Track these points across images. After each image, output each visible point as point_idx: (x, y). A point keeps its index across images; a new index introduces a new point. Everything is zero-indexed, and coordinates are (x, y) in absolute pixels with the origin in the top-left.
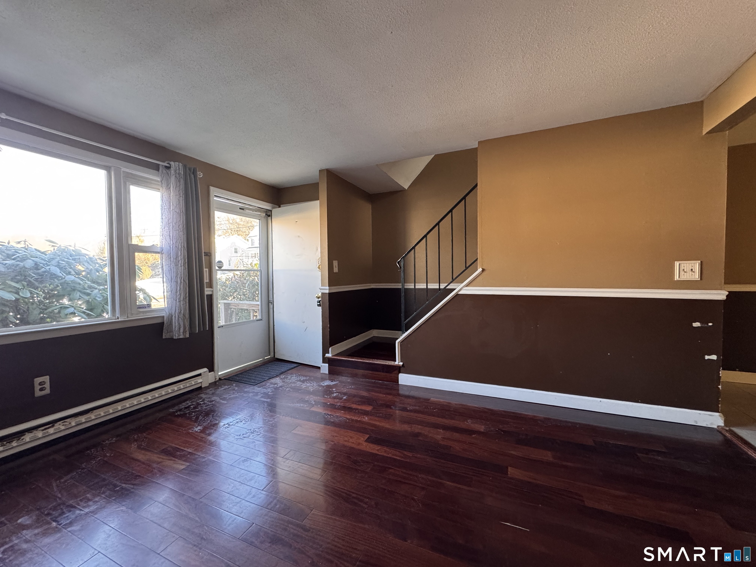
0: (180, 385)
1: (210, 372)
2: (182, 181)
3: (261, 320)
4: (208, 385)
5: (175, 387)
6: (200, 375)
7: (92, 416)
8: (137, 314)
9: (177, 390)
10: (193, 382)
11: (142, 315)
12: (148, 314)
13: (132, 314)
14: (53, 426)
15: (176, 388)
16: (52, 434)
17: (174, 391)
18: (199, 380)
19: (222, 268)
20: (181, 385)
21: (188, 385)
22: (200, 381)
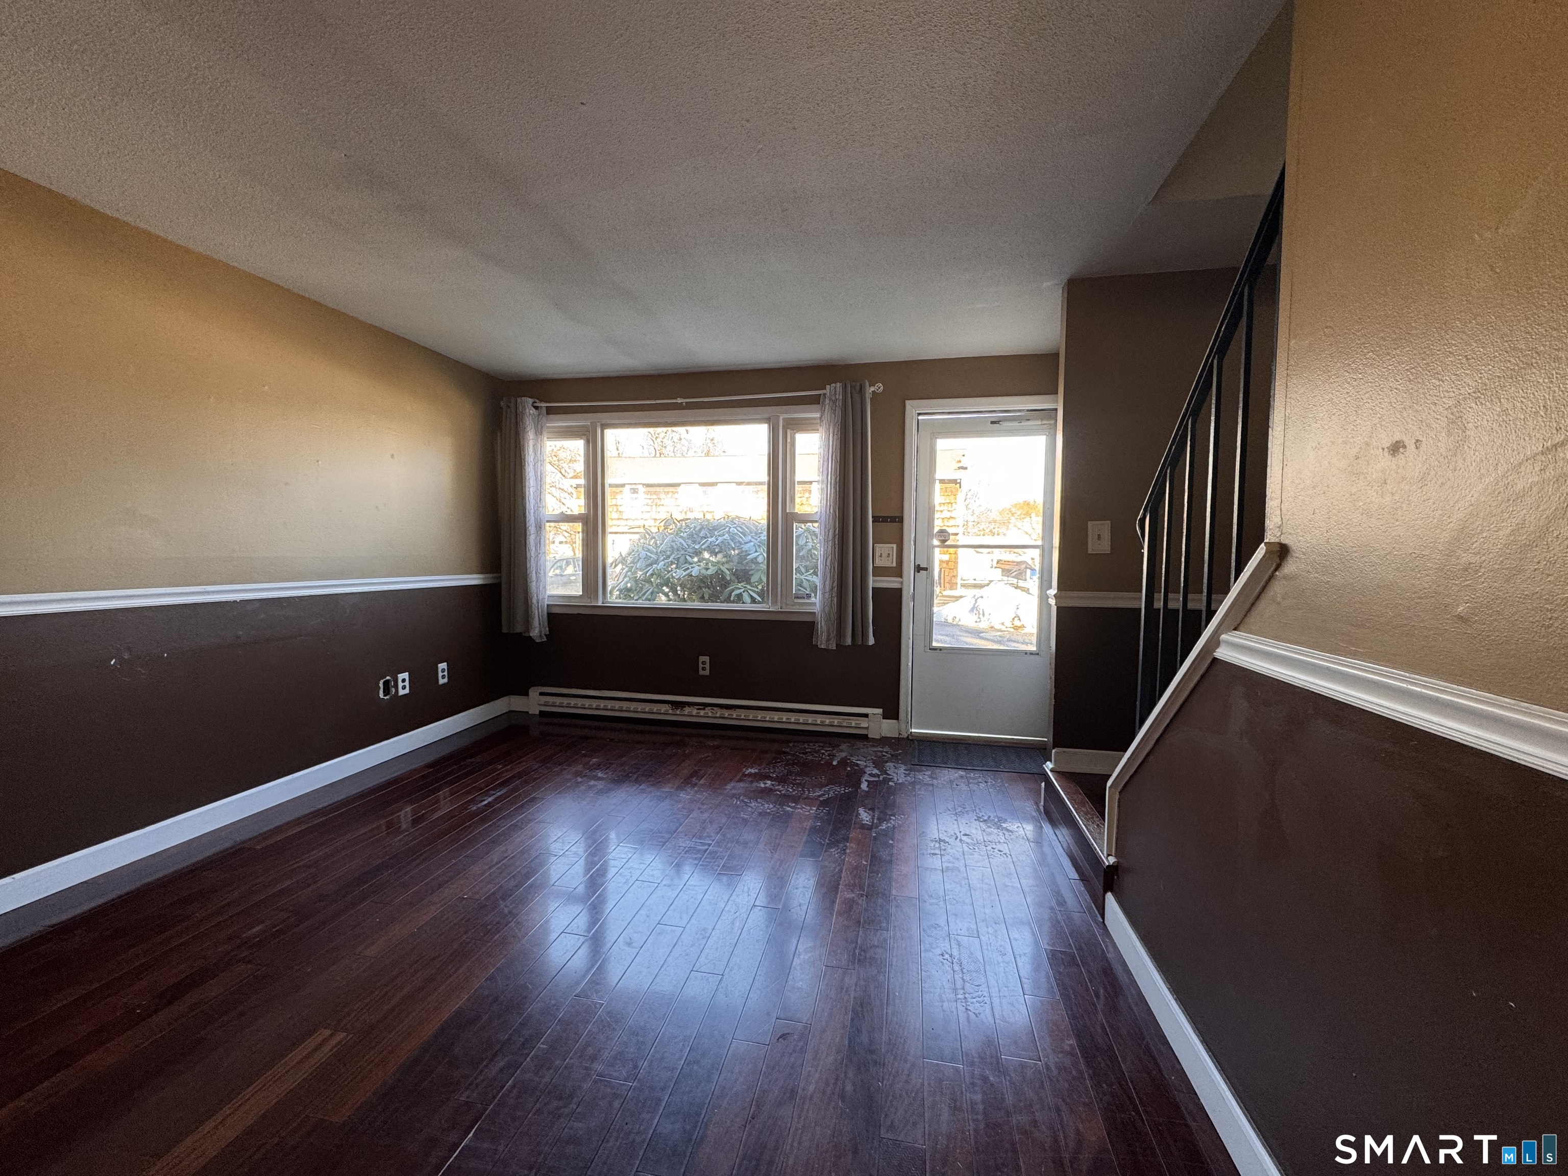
0: (835, 719)
1: (885, 717)
2: (839, 412)
3: (1038, 654)
4: (878, 737)
5: (827, 720)
6: (866, 716)
7: (734, 713)
8: (792, 605)
9: (829, 725)
10: (854, 722)
11: (798, 607)
12: (805, 607)
13: (787, 604)
14: (704, 709)
15: (827, 722)
16: (701, 716)
17: (823, 724)
18: (864, 723)
19: (947, 543)
20: (836, 721)
21: (845, 724)
22: (865, 725)
